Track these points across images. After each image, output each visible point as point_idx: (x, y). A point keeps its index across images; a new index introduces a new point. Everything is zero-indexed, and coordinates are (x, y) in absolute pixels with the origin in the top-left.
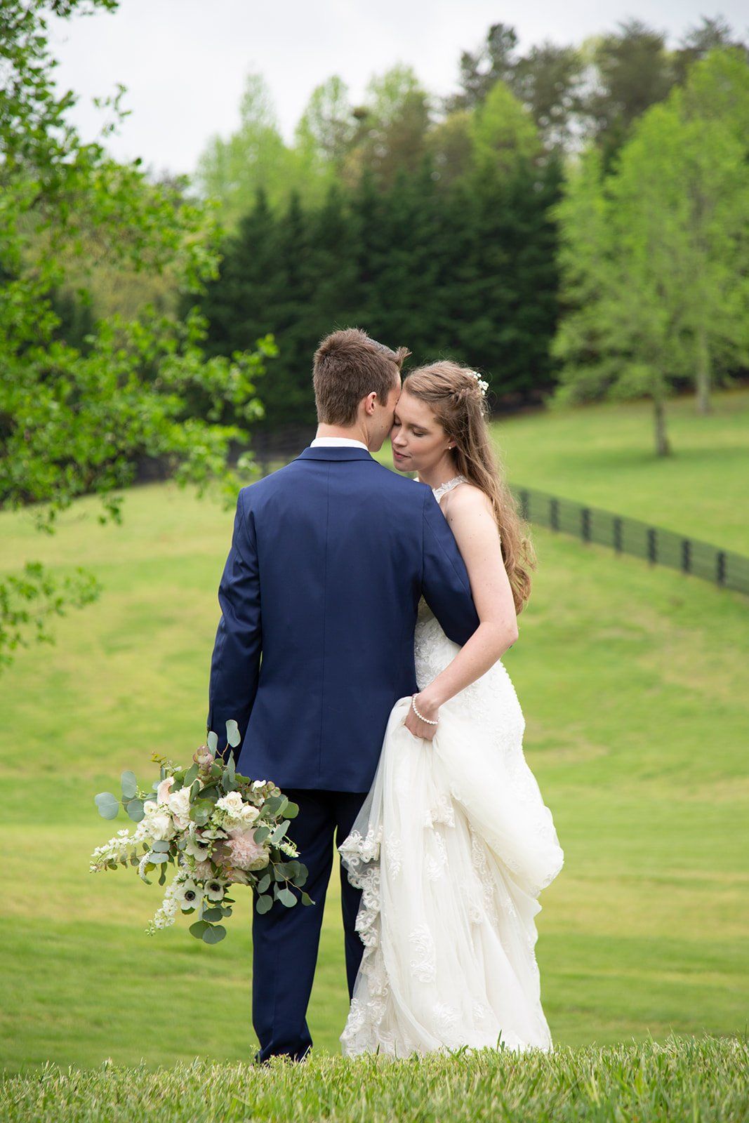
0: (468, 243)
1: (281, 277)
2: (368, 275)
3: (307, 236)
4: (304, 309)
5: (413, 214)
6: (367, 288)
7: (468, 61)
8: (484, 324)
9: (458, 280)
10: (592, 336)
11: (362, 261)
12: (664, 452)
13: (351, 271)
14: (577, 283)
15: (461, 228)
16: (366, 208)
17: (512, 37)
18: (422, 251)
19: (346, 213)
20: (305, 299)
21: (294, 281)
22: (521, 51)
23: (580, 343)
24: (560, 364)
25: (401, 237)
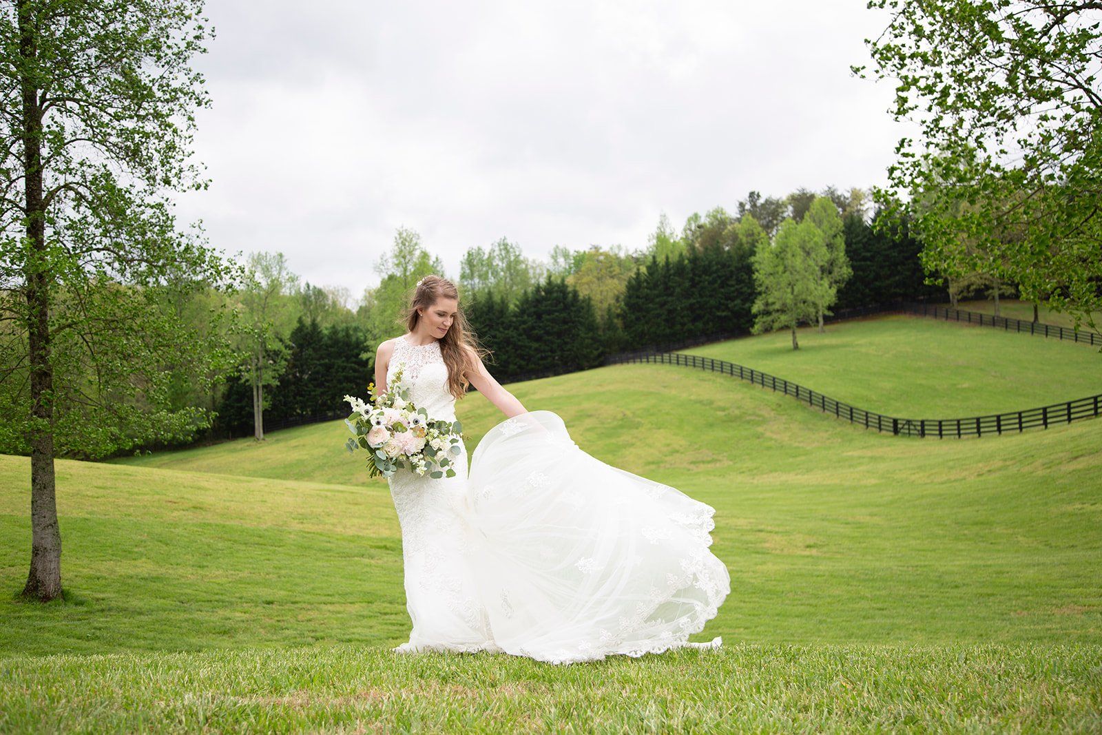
0: (732, 272)
1: (661, 287)
2: (694, 285)
3: (672, 272)
4: (670, 299)
5: (710, 262)
6: (694, 289)
7: (742, 205)
8: (738, 302)
9: (728, 285)
10: (767, 304)
11: (692, 280)
12: (796, 347)
13: (687, 284)
14: (761, 285)
15: (729, 266)
16: (694, 260)
17: (758, 196)
18: (715, 275)
19: (686, 262)
20: (671, 295)
21: (667, 288)
22: (761, 201)
23: (762, 307)
24: (755, 316)
25: (706, 270)
